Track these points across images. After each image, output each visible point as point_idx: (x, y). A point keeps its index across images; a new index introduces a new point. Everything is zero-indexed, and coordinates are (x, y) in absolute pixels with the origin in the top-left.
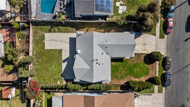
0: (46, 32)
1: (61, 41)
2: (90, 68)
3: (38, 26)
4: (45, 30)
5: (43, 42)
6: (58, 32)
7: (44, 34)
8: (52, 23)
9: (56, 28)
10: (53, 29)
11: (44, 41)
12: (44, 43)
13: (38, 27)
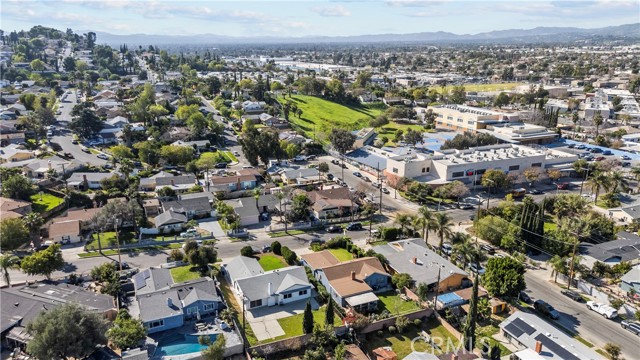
1: (264, 323)
2: (287, 274)
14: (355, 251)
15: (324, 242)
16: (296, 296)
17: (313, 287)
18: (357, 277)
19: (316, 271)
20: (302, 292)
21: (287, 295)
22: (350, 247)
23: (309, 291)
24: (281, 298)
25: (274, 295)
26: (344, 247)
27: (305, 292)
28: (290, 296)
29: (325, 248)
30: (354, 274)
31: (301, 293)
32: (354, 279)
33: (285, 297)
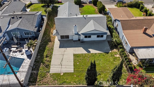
0: (49, 72)
1: (63, 55)
2: (92, 20)
3: (37, 78)
4: (45, 72)
5: (62, 76)
6: (51, 58)
7: (50, 74)
8: (36, 61)
9: (45, 59)
10: (46, 62)
11: (62, 74)
12: (65, 74)
13: (38, 80)
14: (146, 11)
15: (125, 3)
16: (94, 38)
17: (109, 33)
18: (148, 32)
19: (115, 20)
20: (100, 35)
21: (87, 36)
22: (143, 8)
23: (105, 36)
24: (82, 37)
25: (78, 34)
26: (138, 7)
27: (102, 36)
28: (90, 37)
29: (125, 6)
30: (146, 29)
31: (98, 36)
32: (145, 33)
33: (86, 37)
